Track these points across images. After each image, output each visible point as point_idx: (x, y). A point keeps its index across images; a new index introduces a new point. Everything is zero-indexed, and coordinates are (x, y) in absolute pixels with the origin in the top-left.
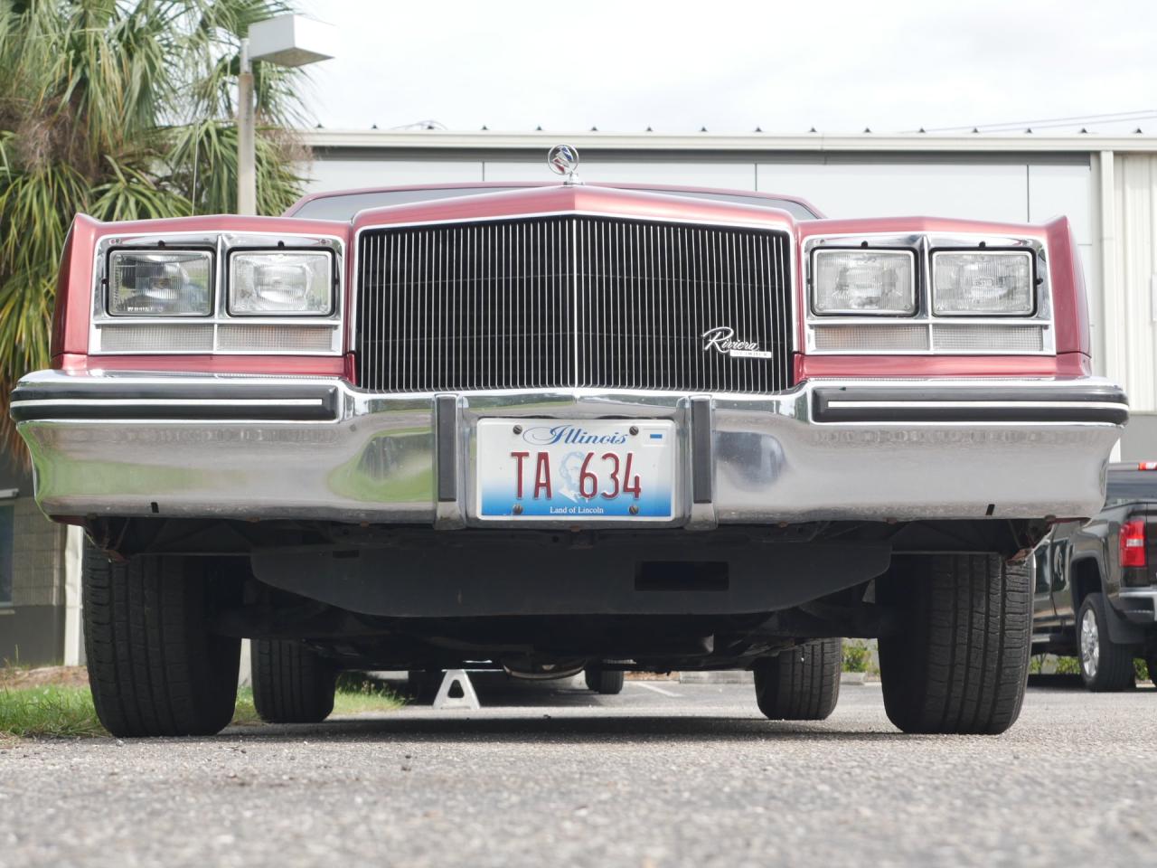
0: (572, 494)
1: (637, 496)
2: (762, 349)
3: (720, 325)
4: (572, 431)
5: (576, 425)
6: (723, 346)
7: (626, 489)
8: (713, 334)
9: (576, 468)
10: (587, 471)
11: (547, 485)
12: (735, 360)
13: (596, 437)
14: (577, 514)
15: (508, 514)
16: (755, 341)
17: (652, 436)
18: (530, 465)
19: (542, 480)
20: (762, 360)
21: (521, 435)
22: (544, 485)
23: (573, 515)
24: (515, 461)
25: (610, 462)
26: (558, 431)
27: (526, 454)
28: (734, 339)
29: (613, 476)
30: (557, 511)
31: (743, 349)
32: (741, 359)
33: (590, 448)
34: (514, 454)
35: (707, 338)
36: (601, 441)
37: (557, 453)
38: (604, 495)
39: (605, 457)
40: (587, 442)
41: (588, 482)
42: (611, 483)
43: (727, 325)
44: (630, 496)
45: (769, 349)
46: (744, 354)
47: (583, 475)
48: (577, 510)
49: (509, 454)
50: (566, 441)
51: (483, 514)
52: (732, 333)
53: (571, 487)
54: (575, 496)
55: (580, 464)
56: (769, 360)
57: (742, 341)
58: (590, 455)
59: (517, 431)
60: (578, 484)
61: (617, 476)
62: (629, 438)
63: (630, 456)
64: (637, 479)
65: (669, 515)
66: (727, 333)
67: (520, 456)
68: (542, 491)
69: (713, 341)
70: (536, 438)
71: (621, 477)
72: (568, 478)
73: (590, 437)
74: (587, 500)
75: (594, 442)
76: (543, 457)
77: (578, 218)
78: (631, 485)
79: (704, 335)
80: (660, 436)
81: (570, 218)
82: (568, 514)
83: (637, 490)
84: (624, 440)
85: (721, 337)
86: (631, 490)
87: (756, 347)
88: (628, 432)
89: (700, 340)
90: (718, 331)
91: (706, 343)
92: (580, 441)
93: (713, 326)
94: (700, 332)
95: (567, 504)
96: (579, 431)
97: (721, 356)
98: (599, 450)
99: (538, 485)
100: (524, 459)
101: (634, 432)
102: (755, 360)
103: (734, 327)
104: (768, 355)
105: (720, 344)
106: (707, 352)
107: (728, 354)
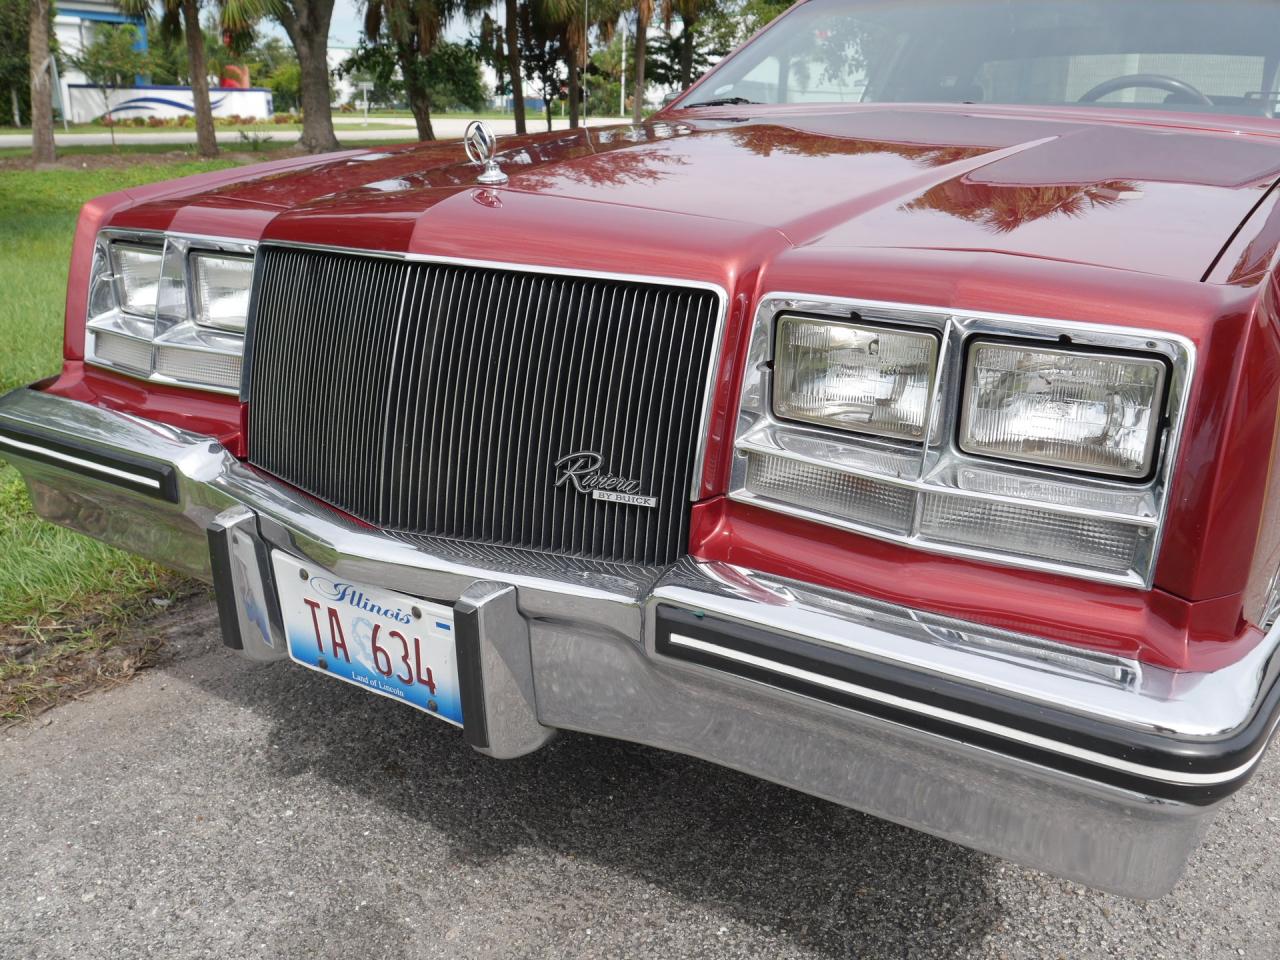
0: (369, 664)
1: (432, 691)
2: (646, 492)
3: (587, 448)
4: (354, 593)
5: (356, 587)
6: (585, 483)
7: (420, 680)
8: (574, 461)
9: (367, 636)
10: (378, 645)
11: (343, 646)
12: (602, 503)
13: (380, 608)
14: (378, 688)
15: (315, 666)
16: (635, 477)
17: (439, 625)
18: (323, 618)
19: (338, 640)
20: (644, 509)
21: (308, 581)
22: (340, 646)
23: (374, 687)
24: (309, 609)
25: (398, 642)
26: (341, 589)
27: (318, 606)
28: (604, 471)
29: (405, 658)
30: (358, 678)
31: (614, 490)
32: (611, 504)
33: (375, 618)
34: (307, 602)
35: (564, 466)
36: (386, 613)
37: (346, 611)
38: (400, 677)
39: (392, 635)
40: (371, 610)
41: (381, 658)
42: (405, 667)
43: (597, 449)
44: (426, 689)
45: (656, 494)
46: (613, 497)
47: (376, 649)
48: (378, 684)
49: (304, 600)
50: (352, 603)
51: (295, 657)
53: (367, 658)
54: (373, 668)
55: (370, 634)
56: (655, 510)
57: (615, 476)
58: (377, 627)
59: (304, 575)
60: (372, 656)
61: (409, 662)
63: (417, 642)
64: (429, 671)
66: (595, 460)
67: (312, 605)
68: (340, 651)
69: (571, 472)
70: (322, 589)
71: (412, 664)
72: (362, 645)
73: (373, 607)
74: (384, 677)
75: (378, 613)
76: (333, 614)
78: (425, 677)
79: (560, 461)
80: (448, 627)
82: (369, 685)
83: (431, 685)
84: (408, 621)
85: (585, 466)
86: (425, 682)
87: (637, 485)
88: (410, 612)
89: (553, 469)
90: (583, 457)
91: (562, 475)
92: (365, 608)
93: (576, 449)
94: (554, 458)
95: (367, 673)
96: (361, 594)
97: (581, 496)
98: (385, 623)
99: (335, 644)
100: (317, 611)
101: (417, 613)
102: (632, 508)
103: (606, 455)
104: (652, 502)
105: (581, 478)
106: (562, 488)
107: (591, 494)
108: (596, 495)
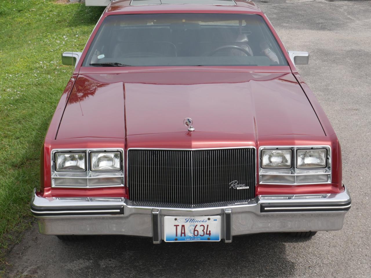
0: (191, 235)
1: (210, 235)
2: (246, 186)
3: (234, 180)
4: (191, 219)
5: (192, 218)
6: (235, 187)
7: (207, 234)
8: (232, 183)
9: (192, 229)
10: (196, 229)
11: (184, 233)
12: (238, 190)
13: (198, 221)
14: (193, 240)
15: (173, 241)
16: (244, 184)
17: (214, 220)
18: (179, 228)
19: (183, 232)
20: (246, 189)
21: (177, 221)
22: (183, 233)
23: (192, 240)
24: (175, 227)
25: (202, 227)
26: (187, 220)
27: (178, 225)
28: (238, 184)
29: (203, 231)
30: (187, 239)
31: (241, 187)
32: (240, 190)
33: (196, 224)
34: (175, 226)
35: (230, 184)
36: (200, 222)
37: (187, 225)
38: (201, 235)
39: (201, 226)
40: (196, 222)
41: (196, 232)
42: (203, 232)
43: (236, 180)
44: (208, 236)
45: (248, 186)
46: (241, 188)
47: (195, 230)
48: (193, 239)
49: (173, 226)
50: (190, 222)
51: (166, 241)
52: (237, 183)
53: (191, 233)
54: (192, 235)
55: (194, 228)
56: (248, 189)
57: (240, 184)
58: (197, 225)
59: (176, 219)
60: (193, 232)
61: (204, 231)
62: (208, 221)
63: (208, 225)
64: (210, 231)
65: (219, 240)
66: (236, 182)
67: (176, 226)
68: (183, 235)
69: (232, 185)
70: (181, 221)
71: (205, 231)
72: (190, 230)
73: (196, 221)
74: (195, 237)
75: (197, 222)
76: (183, 226)
77: (193, 151)
78: (208, 233)
79: (229, 184)
80: (216, 220)
81: (191, 151)
82: (190, 240)
83: (210, 234)
84: (206, 221)
85: (234, 184)
86: (208, 234)
88: (207, 219)
89: (228, 186)
90: (234, 182)
91: (230, 186)
92: (194, 222)
93: (232, 181)
94: (228, 183)
95: (190, 238)
96: (193, 219)
97: (234, 189)
98: (199, 224)
99: (182, 233)
100: (178, 227)
101: (209, 219)
102: (244, 189)
103: (238, 180)
104: (248, 187)
105: (234, 186)
106: (230, 189)
107: (236, 189)
108: (238, 188)
